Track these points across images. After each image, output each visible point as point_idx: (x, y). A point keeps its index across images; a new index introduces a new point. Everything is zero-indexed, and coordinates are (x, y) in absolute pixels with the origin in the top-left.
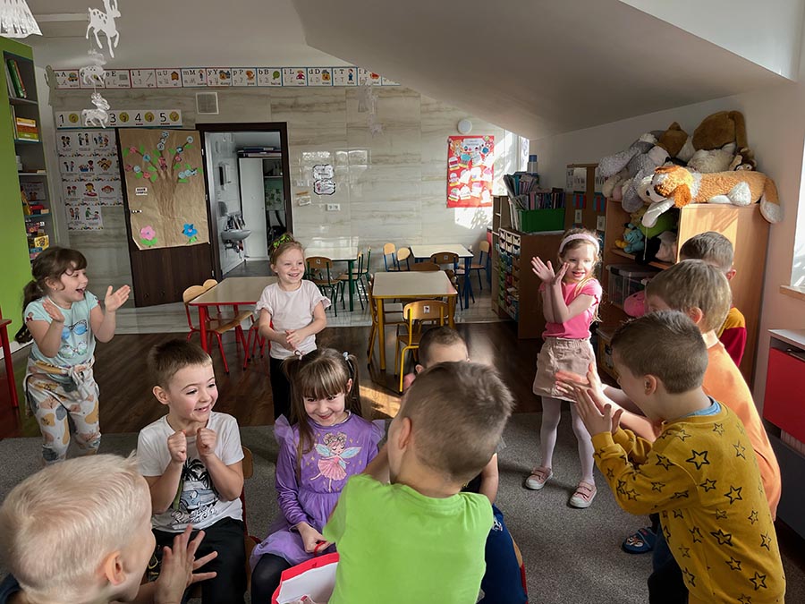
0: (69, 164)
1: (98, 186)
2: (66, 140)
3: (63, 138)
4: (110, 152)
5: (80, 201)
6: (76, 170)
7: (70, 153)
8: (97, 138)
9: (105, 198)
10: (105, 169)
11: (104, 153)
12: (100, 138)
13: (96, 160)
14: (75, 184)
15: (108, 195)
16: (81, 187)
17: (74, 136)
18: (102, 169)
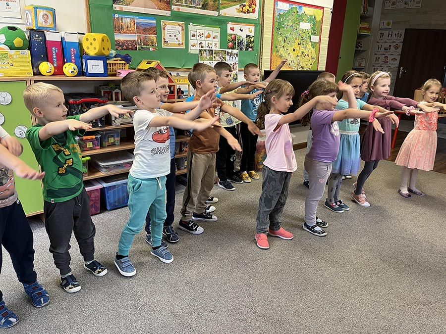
0: (380, 46)
1: (390, 57)
2: (382, 34)
3: (381, 33)
4: (401, 41)
5: (379, 65)
6: (383, 49)
7: (382, 41)
8: (397, 34)
9: (392, 64)
10: (396, 49)
11: (398, 41)
12: (398, 34)
13: (392, 45)
14: (379, 56)
15: (393, 63)
16: (382, 58)
17: (386, 33)
18: (394, 50)
